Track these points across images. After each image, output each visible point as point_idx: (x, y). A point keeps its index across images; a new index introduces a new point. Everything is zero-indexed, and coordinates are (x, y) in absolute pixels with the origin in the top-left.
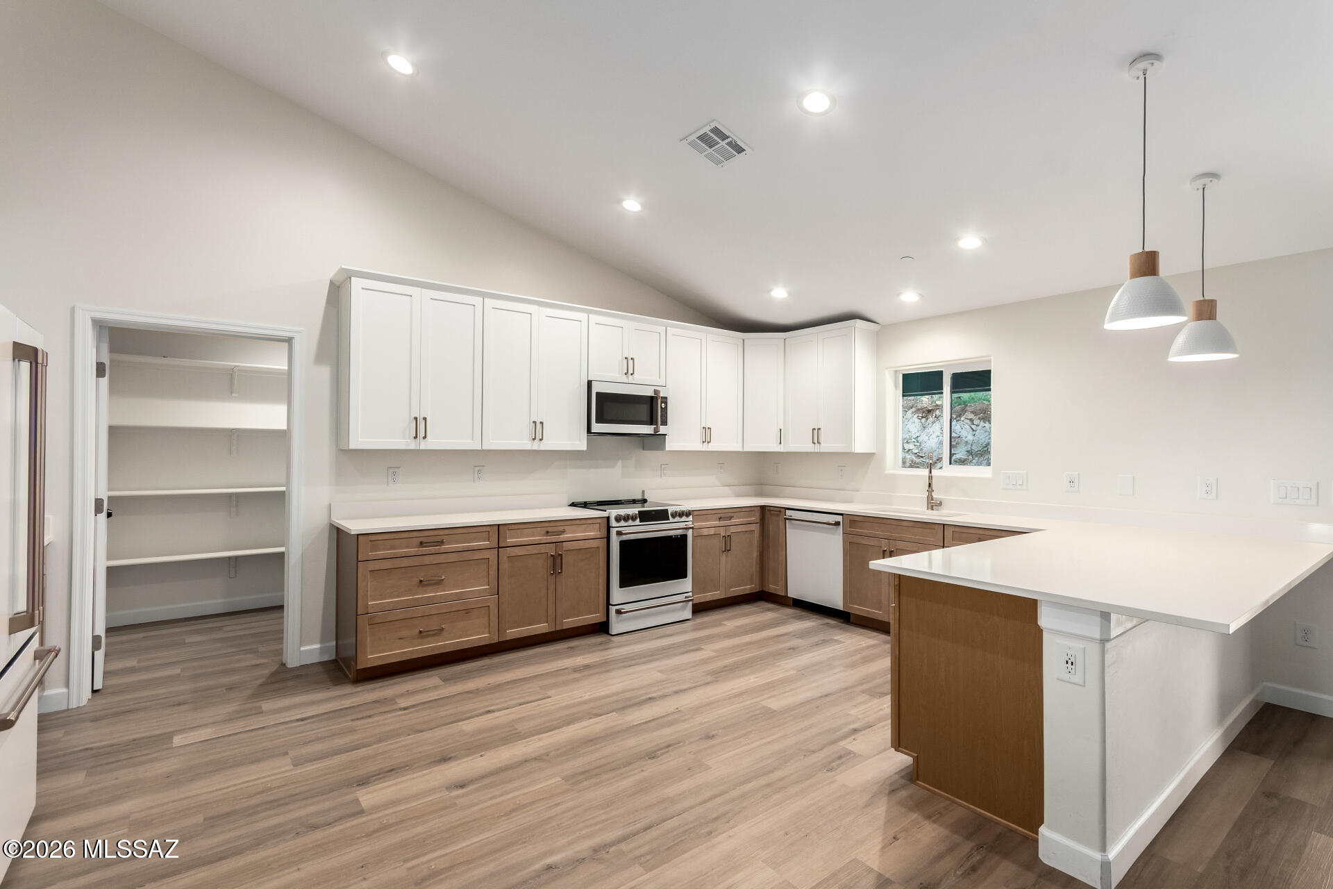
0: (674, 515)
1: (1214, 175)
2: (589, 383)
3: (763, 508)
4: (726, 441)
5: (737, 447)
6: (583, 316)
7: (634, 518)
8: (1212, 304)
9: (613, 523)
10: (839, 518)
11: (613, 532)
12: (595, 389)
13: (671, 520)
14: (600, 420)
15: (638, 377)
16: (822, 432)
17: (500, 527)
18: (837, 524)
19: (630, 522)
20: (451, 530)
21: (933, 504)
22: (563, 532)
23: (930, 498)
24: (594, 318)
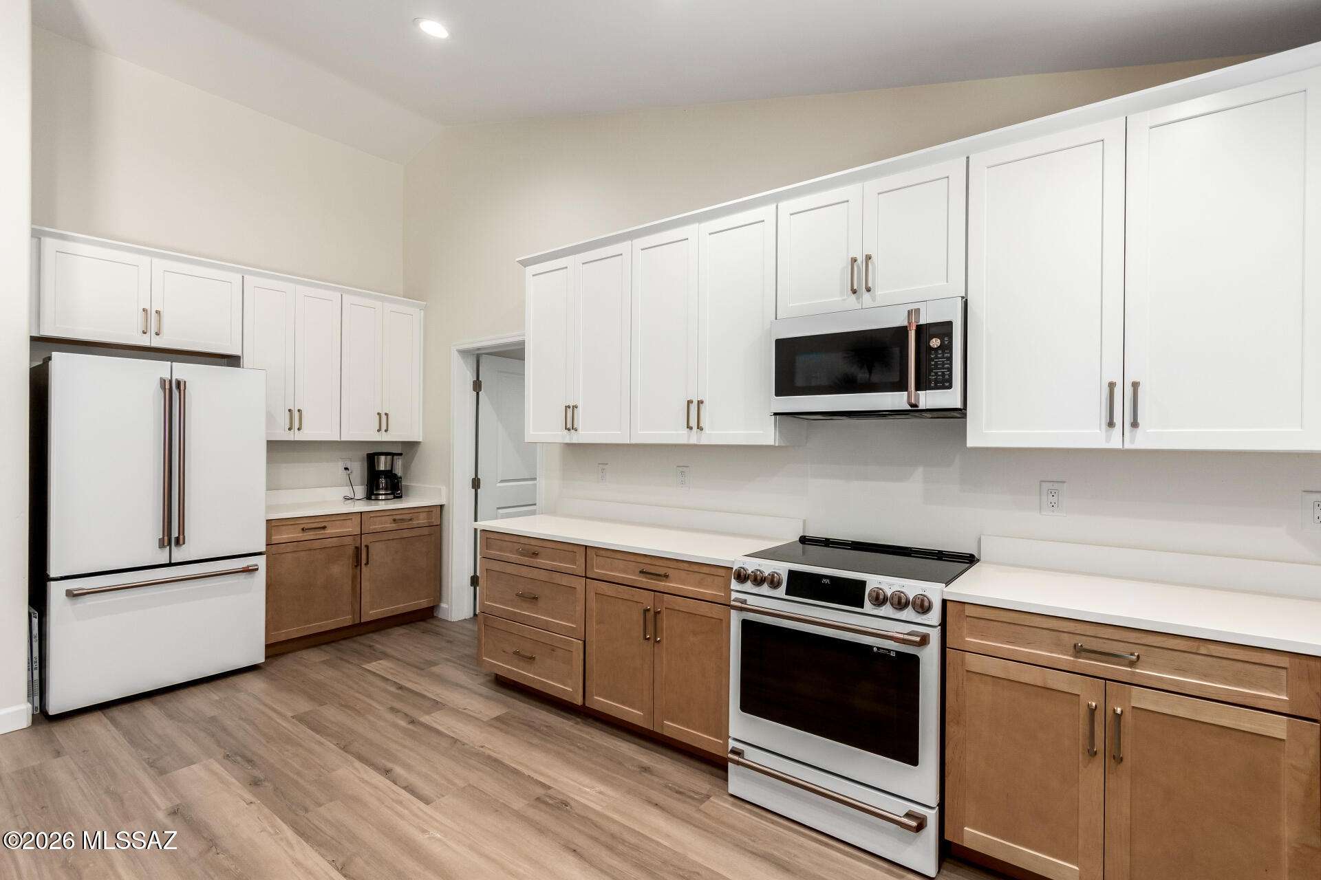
7: (774, 583)
13: (868, 607)
17: (589, 551)
19: (765, 589)
20: (559, 544)
22: (666, 578)
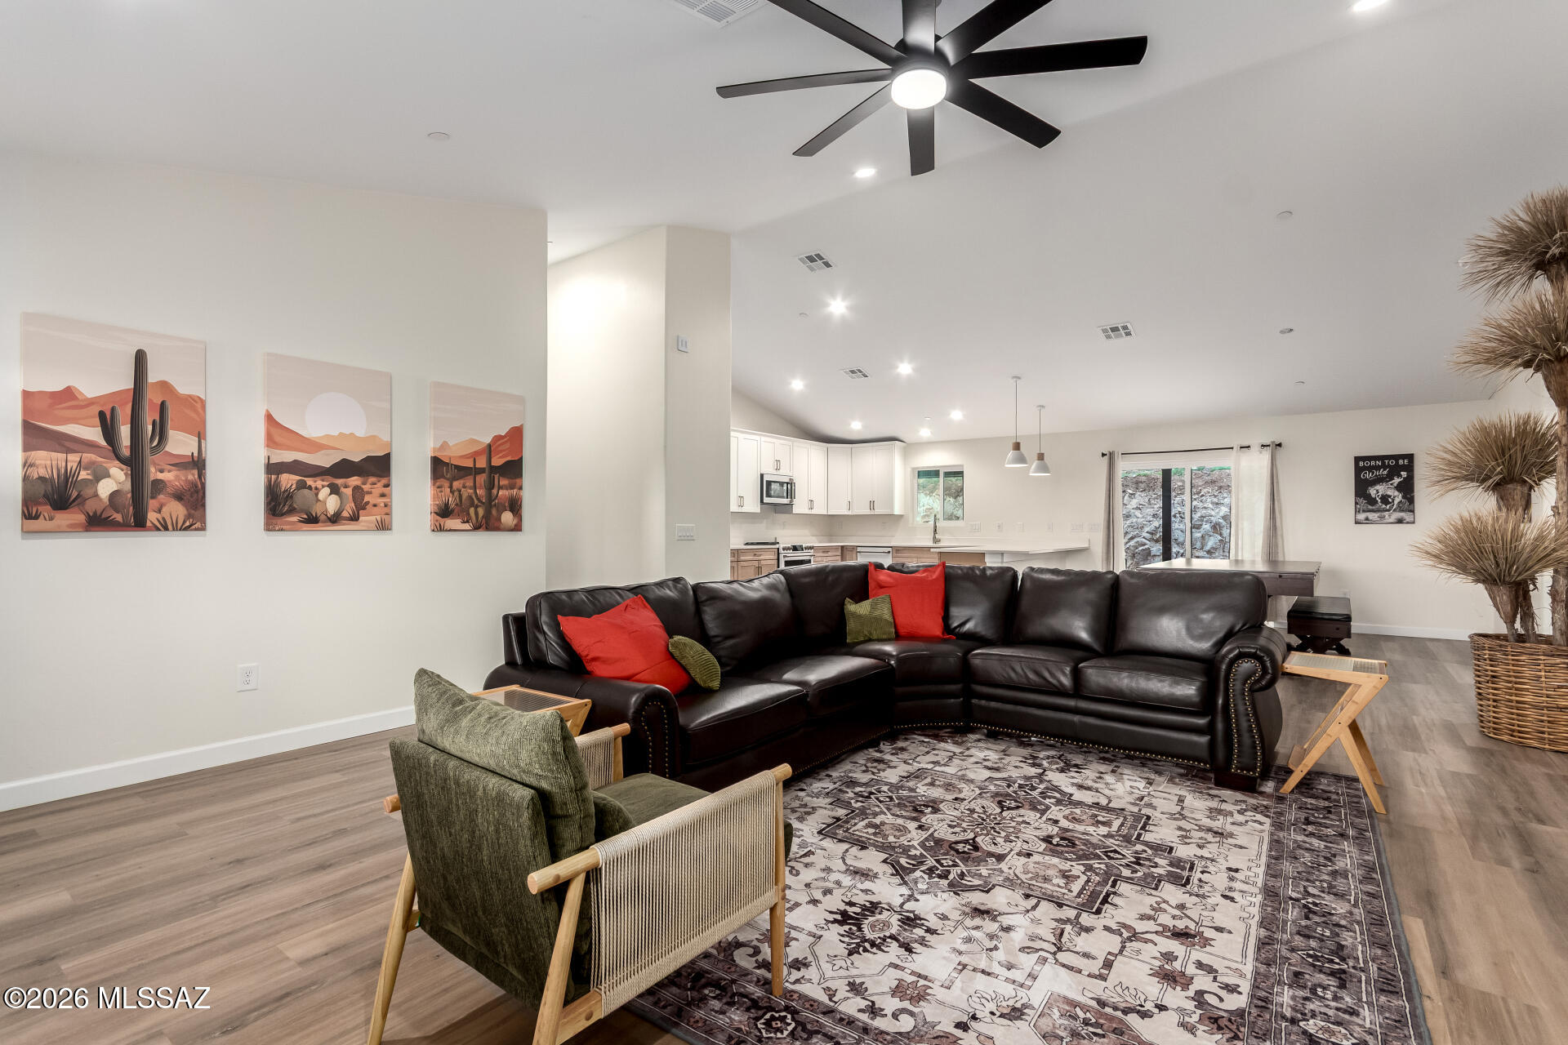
0: (806, 549)
1: (1043, 407)
2: (762, 476)
3: (842, 547)
4: (820, 509)
5: (824, 512)
6: (757, 438)
7: (790, 549)
8: (1043, 454)
9: (781, 551)
10: (890, 549)
11: (781, 556)
12: (766, 478)
13: (805, 551)
14: (769, 495)
15: (782, 472)
16: (875, 503)
17: (739, 551)
18: (889, 552)
19: (788, 551)
21: (936, 540)
22: (760, 555)
23: (934, 538)
24: (763, 439)
